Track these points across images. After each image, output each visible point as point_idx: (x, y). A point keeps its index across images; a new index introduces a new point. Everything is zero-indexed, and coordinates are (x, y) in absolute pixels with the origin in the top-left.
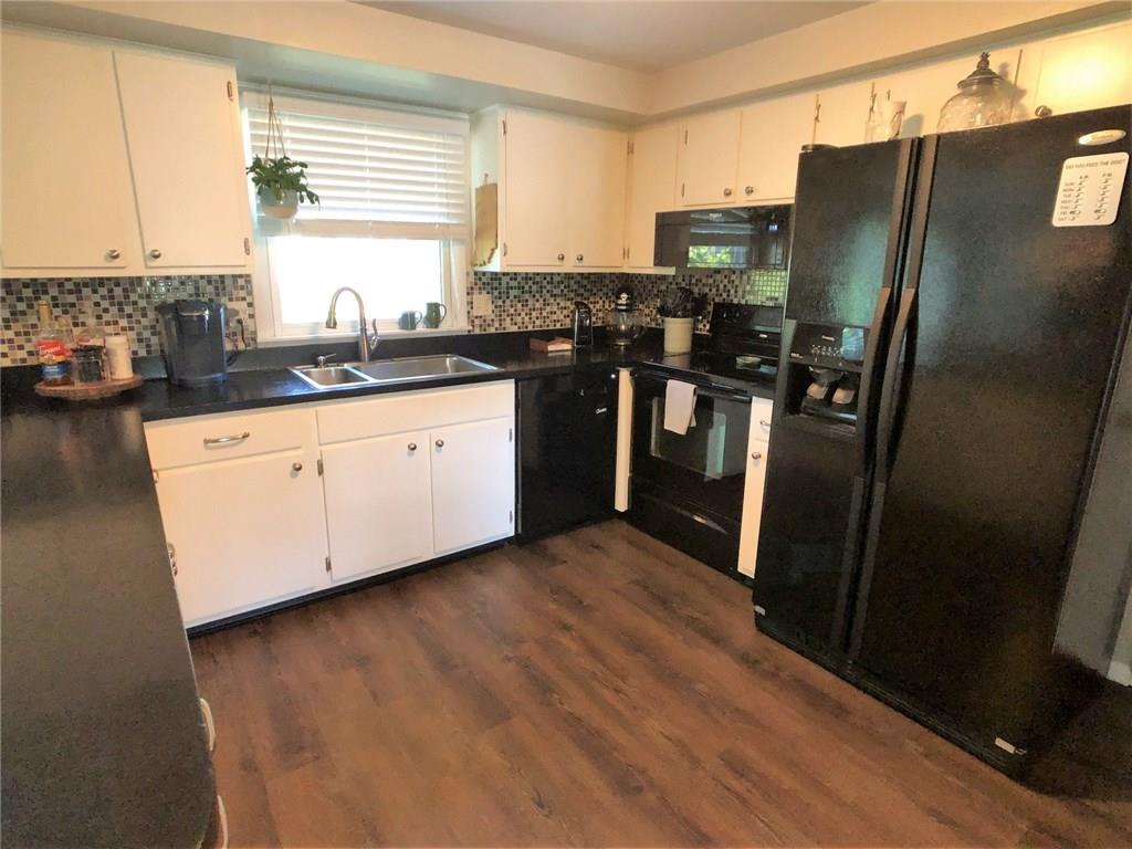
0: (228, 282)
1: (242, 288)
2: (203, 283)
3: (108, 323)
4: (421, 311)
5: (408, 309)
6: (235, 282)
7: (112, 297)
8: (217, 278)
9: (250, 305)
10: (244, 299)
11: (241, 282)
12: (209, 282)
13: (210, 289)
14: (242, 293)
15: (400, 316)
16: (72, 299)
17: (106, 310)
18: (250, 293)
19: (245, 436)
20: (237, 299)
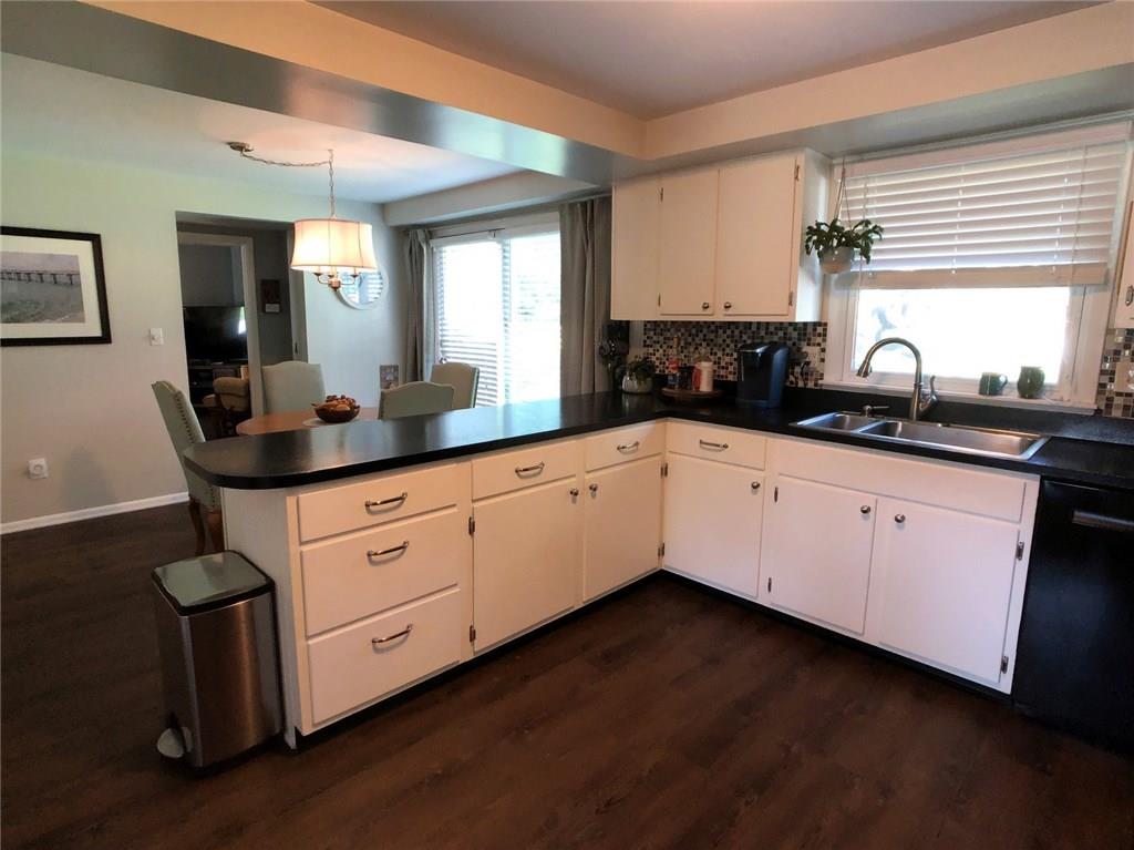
0: (810, 329)
1: (819, 335)
2: (790, 329)
3: (727, 355)
4: (1012, 376)
5: (992, 370)
6: (815, 330)
7: (733, 337)
8: (801, 326)
9: (823, 350)
10: (819, 344)
11: (820, 330)
12: (795, 330)
13: (795, 334)
14: (819, 340)
15: (980, 377)
16: (712, 336)
17: (728, 346)
18: (824, 340)
19: (725, 446)
20: (814, 345)
